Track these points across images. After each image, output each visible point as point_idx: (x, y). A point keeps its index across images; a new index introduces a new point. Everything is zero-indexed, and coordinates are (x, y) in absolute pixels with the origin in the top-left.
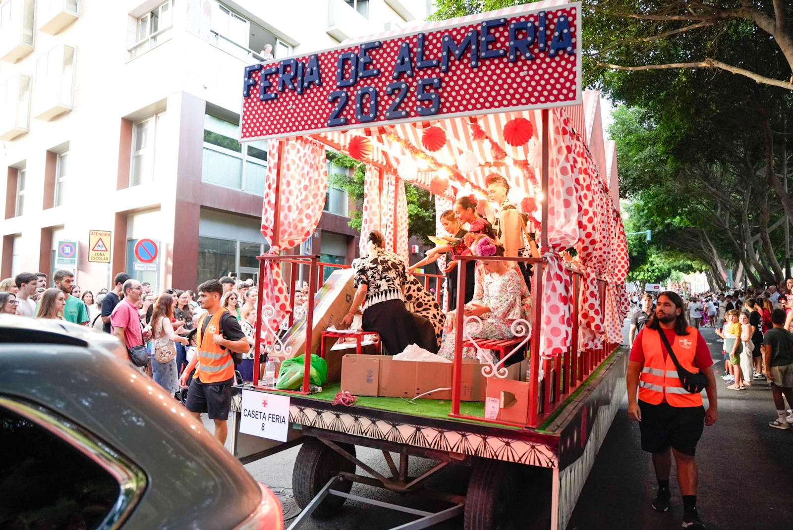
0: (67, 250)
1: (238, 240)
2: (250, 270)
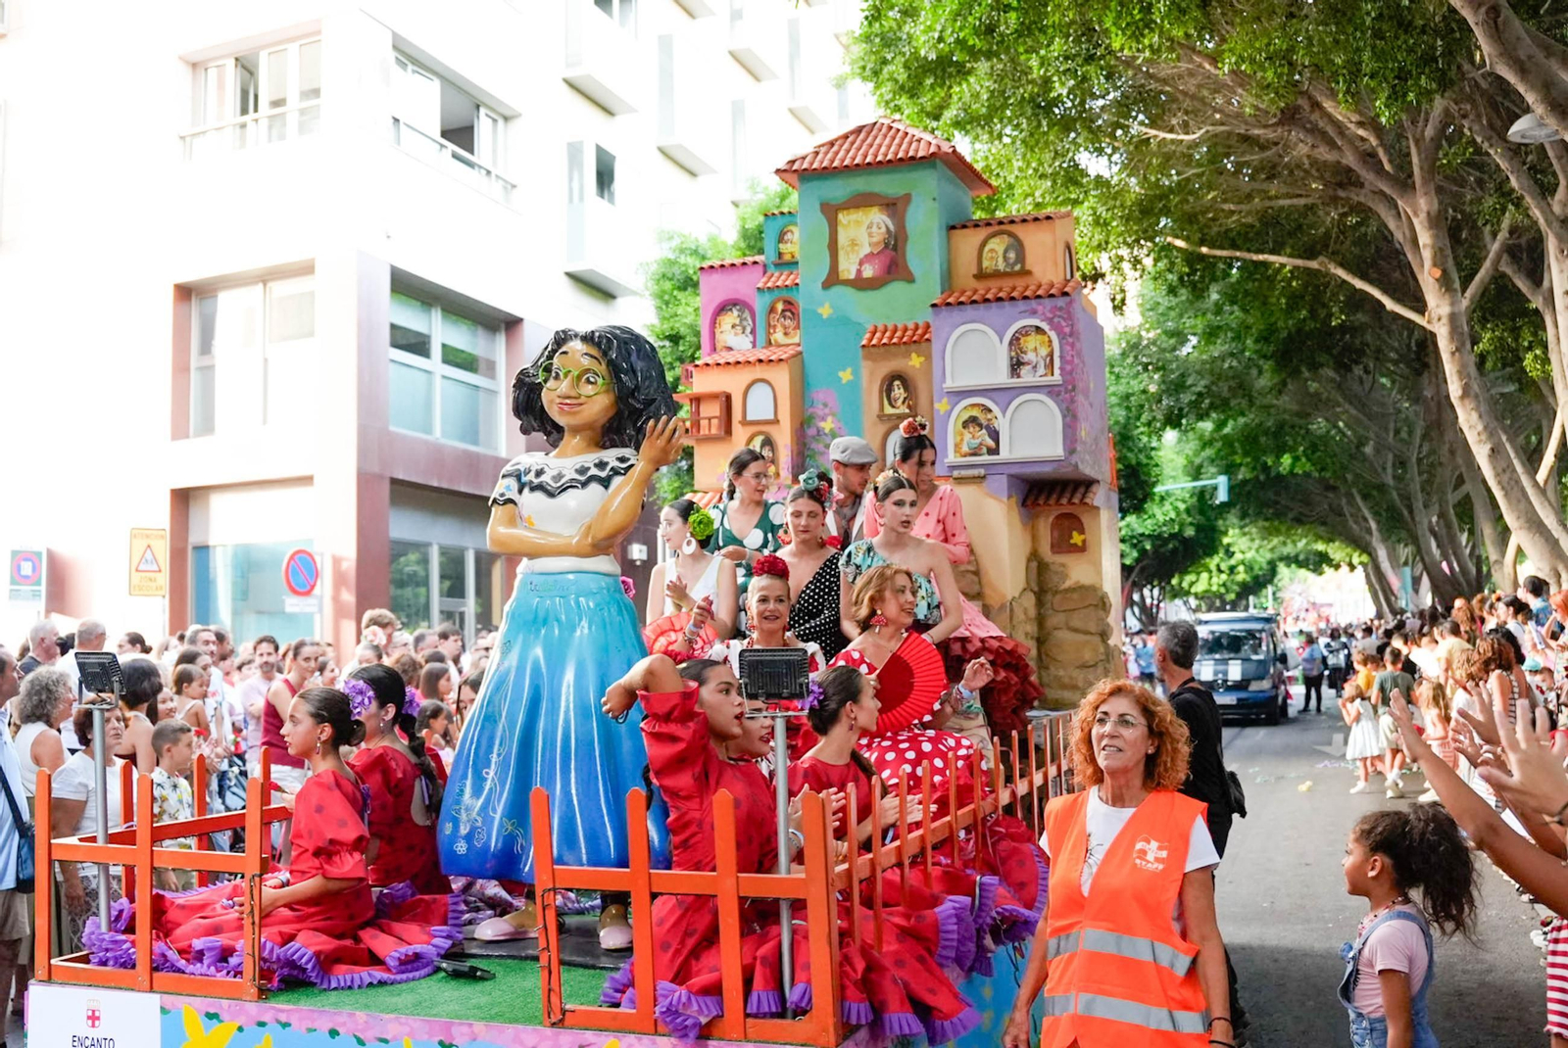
0: (27, 568)
1: (434, 542)
2: (452, 603)
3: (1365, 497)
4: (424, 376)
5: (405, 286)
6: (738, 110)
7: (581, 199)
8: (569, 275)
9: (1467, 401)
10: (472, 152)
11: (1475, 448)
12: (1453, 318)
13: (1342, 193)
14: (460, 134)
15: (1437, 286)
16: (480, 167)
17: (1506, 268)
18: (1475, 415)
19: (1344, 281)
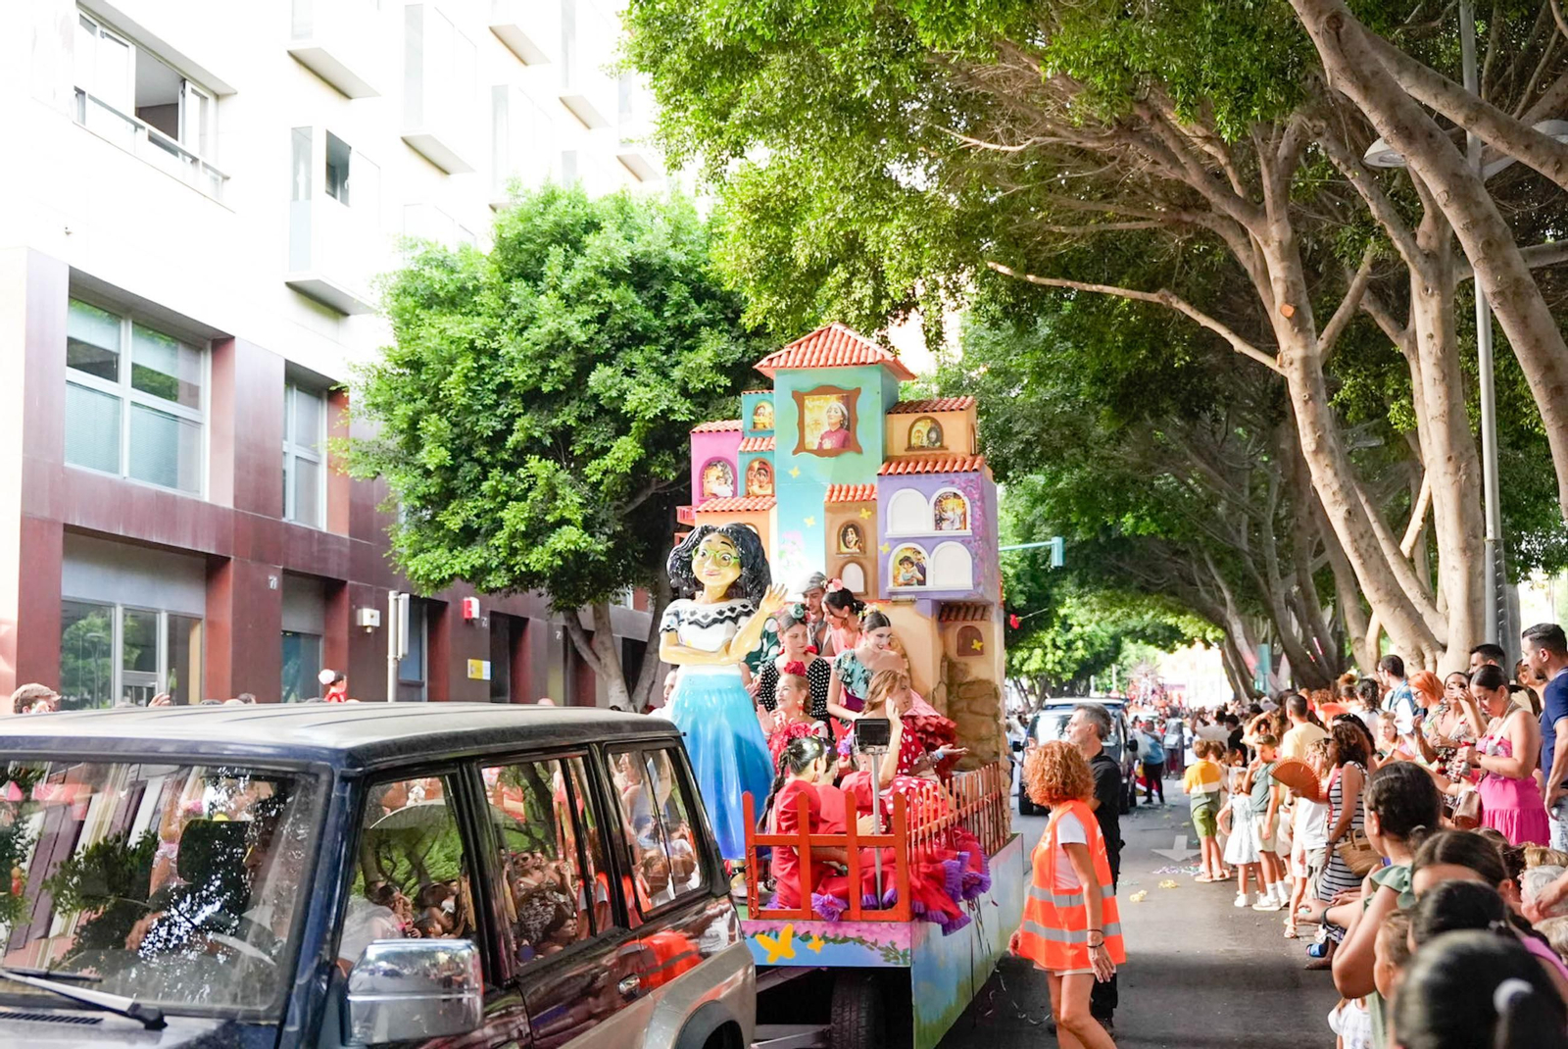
1: (118, 602)
2: (138, 677)
3: (1219, 563)
4: (110, 401)
5: (86, 292)
6: (499, 96)
7: (309, 196)
8: (290, 285)
9: (1321, 457)
10: (176, 137)
11: (1330, 510)
12: (1306, 362)
13: (1186, 217)
14: (159, 114)
15: (1289, 325)
16: (185, 153)
17: (1368, 307)
18: (1329, 473)
19: (1188, 317)
